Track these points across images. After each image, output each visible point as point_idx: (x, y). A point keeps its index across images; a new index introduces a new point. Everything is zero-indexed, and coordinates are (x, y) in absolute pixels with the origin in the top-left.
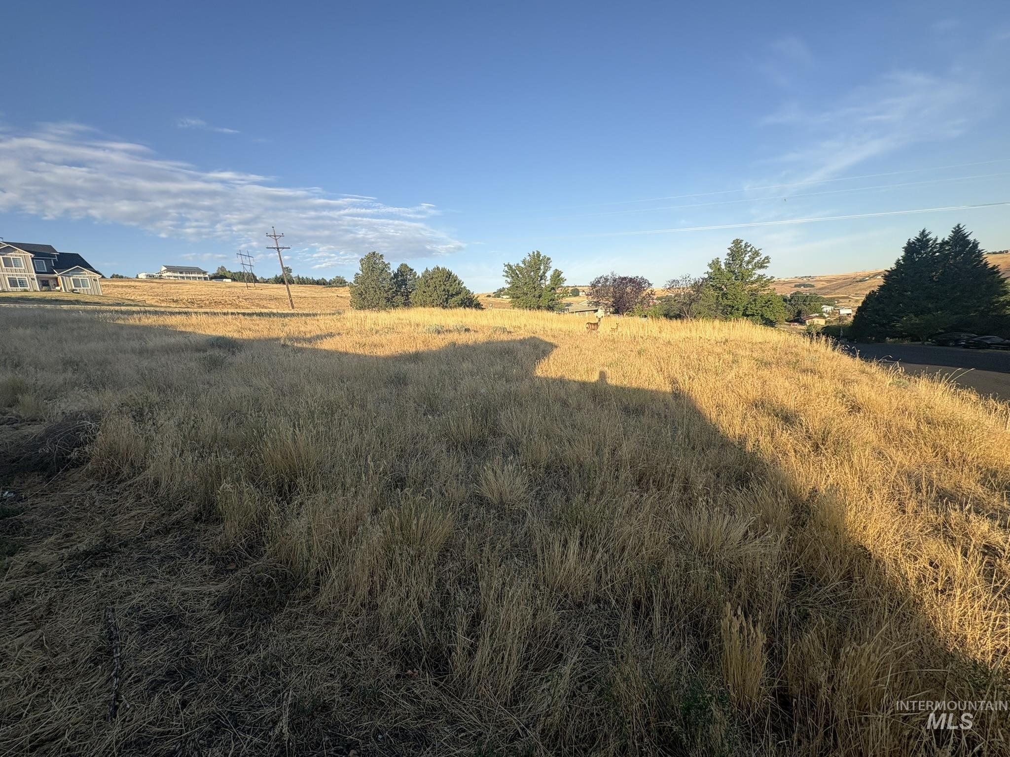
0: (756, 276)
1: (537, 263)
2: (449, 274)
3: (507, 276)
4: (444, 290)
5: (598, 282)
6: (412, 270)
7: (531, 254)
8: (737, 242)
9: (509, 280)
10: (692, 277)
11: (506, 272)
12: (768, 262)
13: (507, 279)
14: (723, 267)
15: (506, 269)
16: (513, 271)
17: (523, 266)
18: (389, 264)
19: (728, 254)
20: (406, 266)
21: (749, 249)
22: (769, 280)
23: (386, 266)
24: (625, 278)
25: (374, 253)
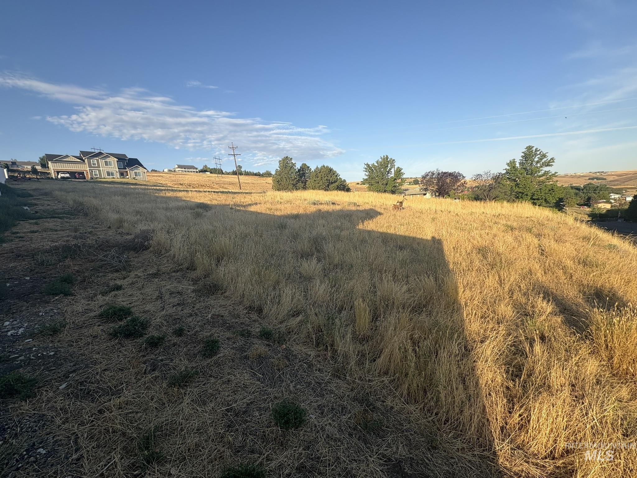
0: (543, 172)
1: (386, 163)
2: (331, 170)
3: (366, 171)
4: (327, 180)
5: (428, 175)
6: (309, 167)
7: (382, 157)
8: (529, 148)
9: (367, 174)
10: (492, 172)
11: (366, 169)
12: (553, 162)
13: (366, 173)
14: (518, 165)
15: (366, 167)
16: (370, 168)
17: (376, 165)
18: (295, 163)
19: (522, 157)
20: (305, 164)
21: (538, 153)
22: (553, 174)
23: (294, 165)
24: (445, 173)
25: (287, 157)
